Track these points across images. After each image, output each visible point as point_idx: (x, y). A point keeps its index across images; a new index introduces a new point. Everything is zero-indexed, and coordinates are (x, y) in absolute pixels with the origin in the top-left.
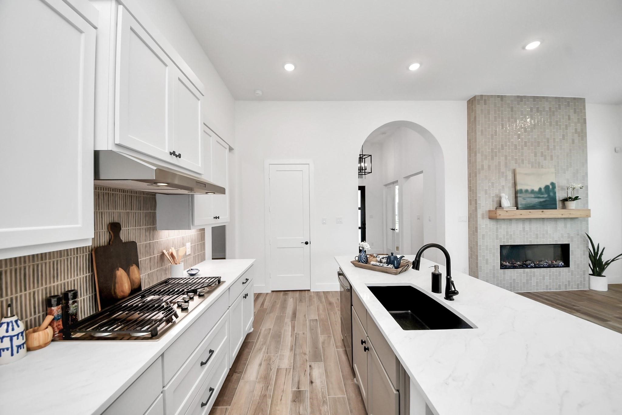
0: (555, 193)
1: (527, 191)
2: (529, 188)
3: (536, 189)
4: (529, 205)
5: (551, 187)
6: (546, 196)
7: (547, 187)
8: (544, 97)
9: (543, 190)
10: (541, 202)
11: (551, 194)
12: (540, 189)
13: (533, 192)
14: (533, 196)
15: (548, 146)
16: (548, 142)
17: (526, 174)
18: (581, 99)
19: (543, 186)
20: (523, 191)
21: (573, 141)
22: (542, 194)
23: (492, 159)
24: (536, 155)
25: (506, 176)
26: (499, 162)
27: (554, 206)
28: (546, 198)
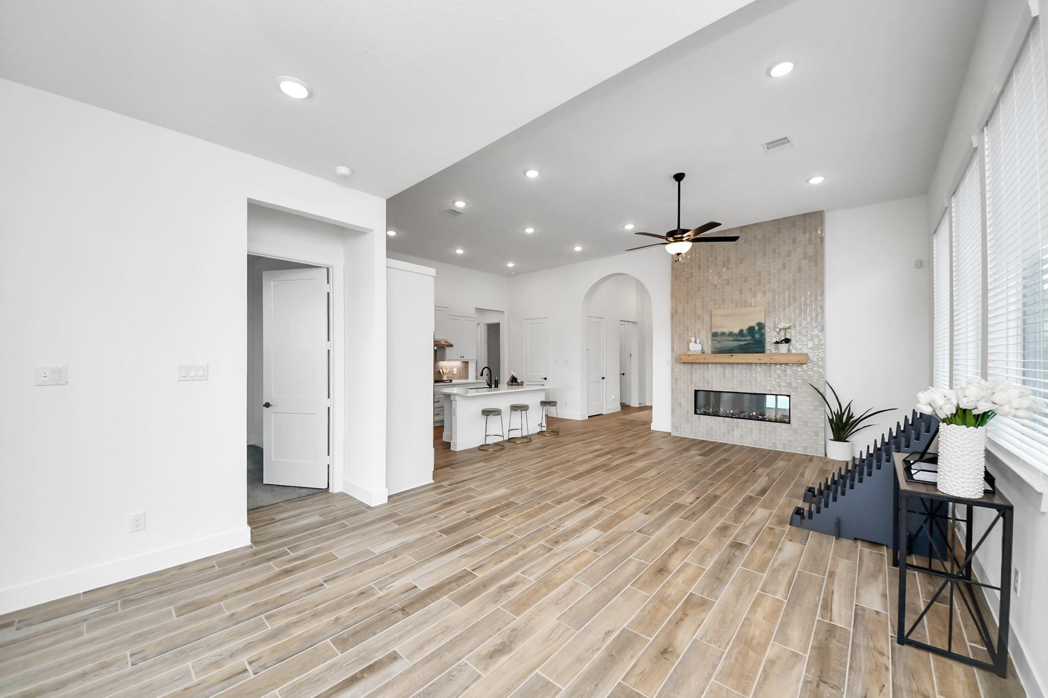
0: (763, 335)
1: (723, 334)
2: (727, 331)
3: (736, 331)
4: (724, 349)
5: (757, 328)
6: (749, 338)
7: (751, 329)
8: (755, 225)
9: (745, 332)
10: (741, 345)
11: (757, 336)
12: (741, 331)
13: (731, 334)
14: (731, 338)
15: (760, 281)
16: (759, 275)
17: (724, 316)
18: (816, 213)
19: (745, 328)
20: (719, 334)
21: (800, 270)
22: (744, 336)
23: (687, 302)
24: (741, 293)
25: (703, 319)
26: (695, 305)
27: (761, 350)
28: (749, 340)
